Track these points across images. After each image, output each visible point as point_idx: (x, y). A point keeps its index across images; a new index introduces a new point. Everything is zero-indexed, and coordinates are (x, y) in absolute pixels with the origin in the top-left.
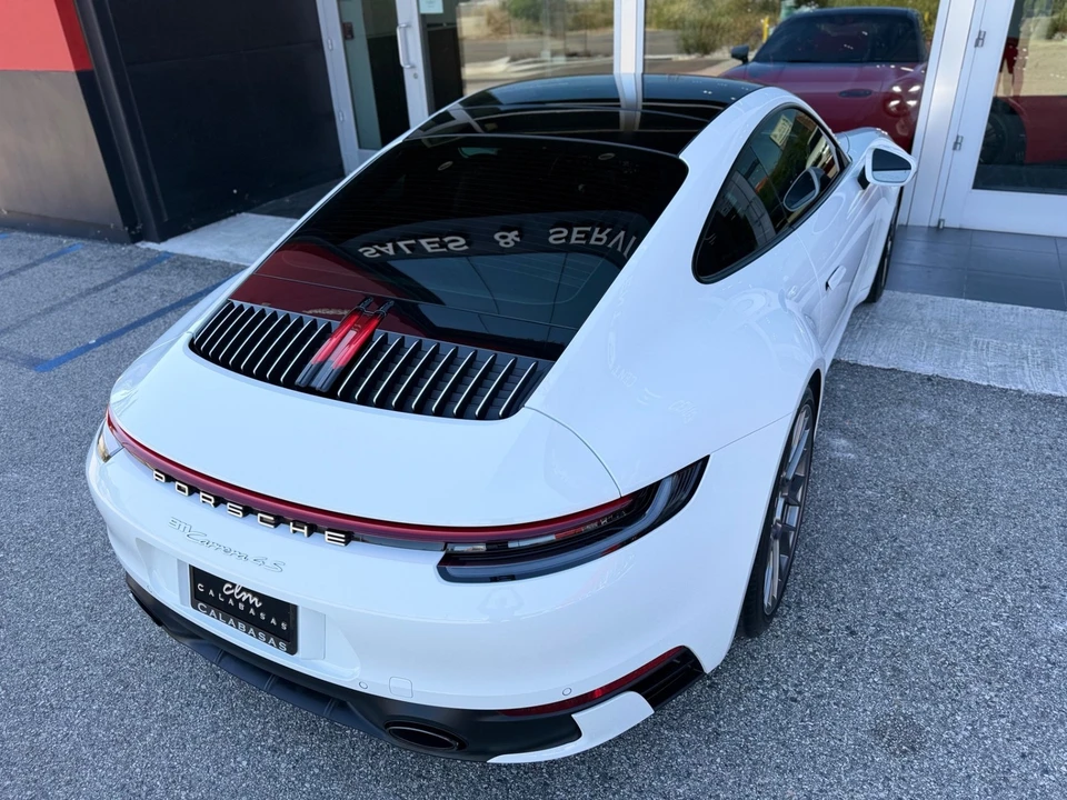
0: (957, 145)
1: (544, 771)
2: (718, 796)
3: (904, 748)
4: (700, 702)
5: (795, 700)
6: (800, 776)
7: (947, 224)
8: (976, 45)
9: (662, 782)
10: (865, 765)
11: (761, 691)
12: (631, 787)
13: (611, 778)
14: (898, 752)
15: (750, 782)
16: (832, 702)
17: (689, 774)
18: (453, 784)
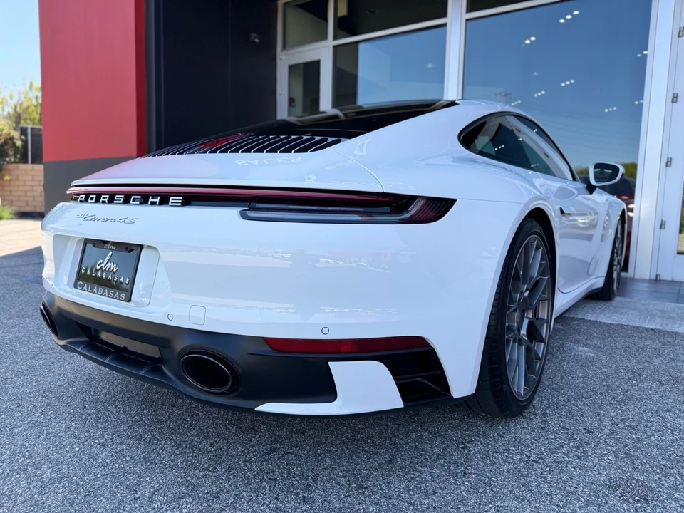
0: (662, 225)
1: (310, 478)
2: (459, 508)
3: (637, 498)
4: (453, 455)
5: (537, 462)
6: (537, 505)
7: (662, 278)
8: (667, 166)
9: (411, 495)
10: (600, 505)
11: (506, 454)
12: (382, 494)
13: (365, 488)
14: (631, 500)
15: (490, 503)
16: (570, 466)
17: (435, 493)
18: (231, 477)
